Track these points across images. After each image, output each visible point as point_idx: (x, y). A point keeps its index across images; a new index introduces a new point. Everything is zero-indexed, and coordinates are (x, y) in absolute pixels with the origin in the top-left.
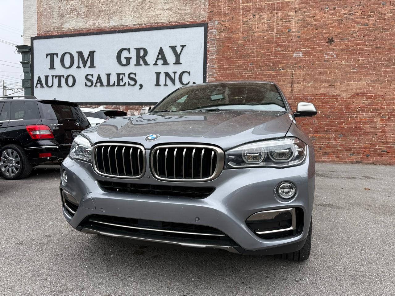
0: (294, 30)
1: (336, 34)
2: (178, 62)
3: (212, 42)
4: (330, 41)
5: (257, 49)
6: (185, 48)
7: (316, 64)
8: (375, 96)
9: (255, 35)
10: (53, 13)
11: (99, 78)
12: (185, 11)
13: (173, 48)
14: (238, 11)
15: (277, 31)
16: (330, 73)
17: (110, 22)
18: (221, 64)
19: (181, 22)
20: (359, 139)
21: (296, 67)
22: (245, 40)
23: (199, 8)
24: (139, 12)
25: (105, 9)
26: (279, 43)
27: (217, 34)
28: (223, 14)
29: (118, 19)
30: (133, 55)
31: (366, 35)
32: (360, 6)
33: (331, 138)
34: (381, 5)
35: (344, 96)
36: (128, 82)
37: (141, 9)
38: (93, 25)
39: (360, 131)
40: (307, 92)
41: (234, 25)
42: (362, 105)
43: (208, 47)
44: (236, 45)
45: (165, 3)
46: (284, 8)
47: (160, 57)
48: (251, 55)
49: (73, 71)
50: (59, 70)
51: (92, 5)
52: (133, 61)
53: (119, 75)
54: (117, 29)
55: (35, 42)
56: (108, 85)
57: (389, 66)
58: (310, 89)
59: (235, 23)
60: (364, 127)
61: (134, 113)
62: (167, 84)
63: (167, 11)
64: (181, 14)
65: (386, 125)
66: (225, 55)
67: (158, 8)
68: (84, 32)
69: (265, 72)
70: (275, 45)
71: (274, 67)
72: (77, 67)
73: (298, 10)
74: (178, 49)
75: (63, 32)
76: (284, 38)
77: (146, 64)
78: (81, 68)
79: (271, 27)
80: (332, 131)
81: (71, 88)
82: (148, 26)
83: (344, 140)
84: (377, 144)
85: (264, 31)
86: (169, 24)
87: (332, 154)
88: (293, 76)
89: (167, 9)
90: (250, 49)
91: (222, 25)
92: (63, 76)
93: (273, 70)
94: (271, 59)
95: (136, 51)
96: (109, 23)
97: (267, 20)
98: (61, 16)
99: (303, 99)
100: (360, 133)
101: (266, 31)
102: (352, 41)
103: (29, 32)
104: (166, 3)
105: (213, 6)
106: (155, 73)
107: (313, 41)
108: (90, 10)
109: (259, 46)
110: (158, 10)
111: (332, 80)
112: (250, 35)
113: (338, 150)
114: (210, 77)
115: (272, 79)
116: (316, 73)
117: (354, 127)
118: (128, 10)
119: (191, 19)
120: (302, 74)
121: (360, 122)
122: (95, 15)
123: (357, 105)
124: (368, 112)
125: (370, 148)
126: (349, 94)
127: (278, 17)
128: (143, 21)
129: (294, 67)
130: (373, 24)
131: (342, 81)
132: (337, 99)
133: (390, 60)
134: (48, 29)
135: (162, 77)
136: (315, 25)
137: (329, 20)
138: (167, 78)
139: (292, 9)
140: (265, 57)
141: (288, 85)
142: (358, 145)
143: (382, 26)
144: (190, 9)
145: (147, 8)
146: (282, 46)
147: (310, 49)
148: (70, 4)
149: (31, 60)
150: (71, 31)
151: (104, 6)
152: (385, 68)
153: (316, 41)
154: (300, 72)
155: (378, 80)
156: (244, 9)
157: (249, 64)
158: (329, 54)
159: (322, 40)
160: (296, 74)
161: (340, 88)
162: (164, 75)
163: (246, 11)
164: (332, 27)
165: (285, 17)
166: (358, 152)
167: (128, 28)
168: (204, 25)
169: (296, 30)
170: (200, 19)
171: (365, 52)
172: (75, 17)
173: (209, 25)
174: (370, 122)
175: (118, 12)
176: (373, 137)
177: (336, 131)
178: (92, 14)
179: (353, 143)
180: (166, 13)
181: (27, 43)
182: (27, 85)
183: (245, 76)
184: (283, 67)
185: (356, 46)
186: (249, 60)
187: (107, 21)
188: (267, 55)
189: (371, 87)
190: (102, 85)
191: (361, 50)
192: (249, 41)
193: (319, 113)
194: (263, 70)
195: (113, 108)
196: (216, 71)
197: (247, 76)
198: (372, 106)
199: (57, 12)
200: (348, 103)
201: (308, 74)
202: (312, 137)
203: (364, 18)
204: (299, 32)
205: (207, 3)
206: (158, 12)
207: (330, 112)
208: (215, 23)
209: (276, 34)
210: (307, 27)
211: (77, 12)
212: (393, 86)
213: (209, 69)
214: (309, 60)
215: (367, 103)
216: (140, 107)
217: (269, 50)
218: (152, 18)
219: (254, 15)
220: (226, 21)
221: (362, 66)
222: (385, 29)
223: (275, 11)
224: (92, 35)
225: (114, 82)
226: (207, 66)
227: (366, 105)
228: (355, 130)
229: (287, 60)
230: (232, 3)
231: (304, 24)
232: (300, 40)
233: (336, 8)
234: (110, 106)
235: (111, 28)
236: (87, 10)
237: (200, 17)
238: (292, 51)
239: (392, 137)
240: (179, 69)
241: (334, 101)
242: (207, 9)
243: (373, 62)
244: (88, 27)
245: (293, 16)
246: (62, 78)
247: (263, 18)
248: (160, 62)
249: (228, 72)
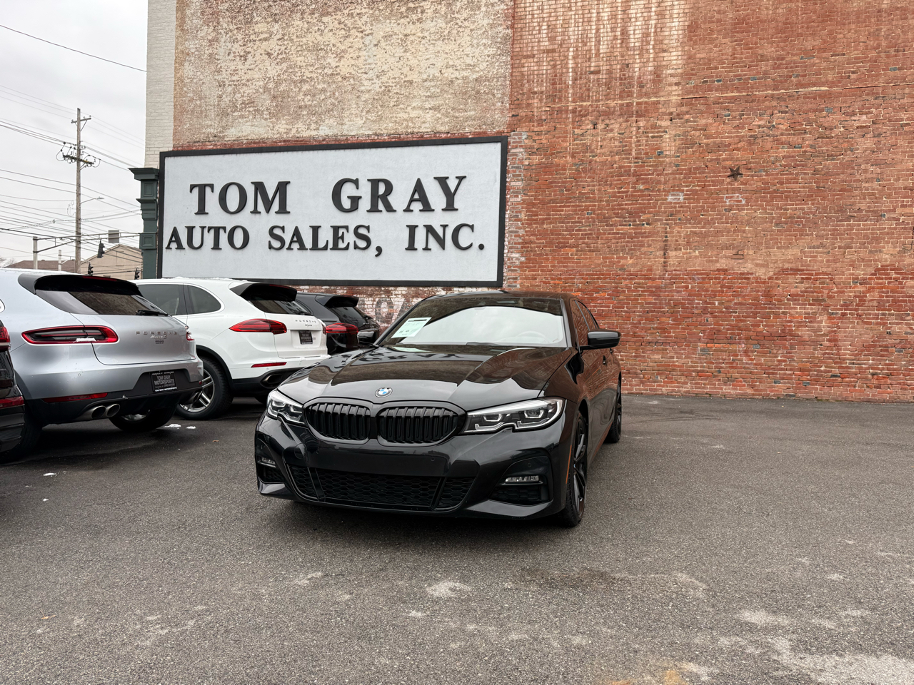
0: (668, 153)
1: (744, 162)
2: (450, 207)
3: (515, 172)
4: (735, 174)
5: (600, 185)
6: (464, 181)
7: (710, 215)
8: (817, 274)
9: (596, 161)
10: (208, 108)
11: (297, 233)
12: (466, 113)
13: (442, 181)
14: (564, 116)
15: (638, 154)
16: (735, 231)
17: (320, 128)
18: (532, 212)
19: (457, 133)
20: (789, 353)
21: (672, 220)
22: (577, 170)
23: (492, 107)
24: (378, 112)
25: (310, 103)
26: (641, 175)
27: (525, 157)
28: (537, 121)
29: (336, 123)
30: (365, 192)
31: (798, 165)
32: (786, 112)
33: (739, 350)
34: (824, 113)
35: (760, 274)
36: (355, 242)
37: (381, 106)
38: (287, 133)
39: (792, 339)
40: (694, 266)
41: (557, 140)
42: (793, 290)
43: (507, 180)
44: (560, 178)
45: (426, 97)
46: (649, 113)
47: (416, 196)
48: (589, 198)
49: (244, 219)
50: (216, 216)
51: (285, 95)
52: (365, 204)
53: (336, 229)
54: (333, 143)
55: (168, 161)
56: (315, 247)
57: (841, 221)
58: (698, 261)
59: (560, 137)
60: (798, 330)
61: (363, 301)
62: (429, 247)
63: (431, 111)
64: (457, 117)
65: (839, 327)
66: (539, 195)
67: (414, 104)
68: (268, 145)
69: (614, 228)
70: (634, 179)
71: (632, 219)
72: (251, 212)
73: (676, 117)
74: (452, 184)
75: (225, 144)
76: (650, 166)
77: (389, 209)
78: (260, 213)
79: (626, 146)
80: (740, 339)
81: (240, 251)
82: (394, 138)
83: (763, 354)
84: (822, 362)
85: (612, 154)
86: (435, 136)
87: (741, 382)
88: (666, 237)
89: (430, 109)
90: (588, 185)
91: (535, 141)
92: (224, 228)
93: (630, 225)
94: (626, 204)
95: (370, 184)
96: (318, 129)
97: (619, 134)
98: (223, 114)
99: (686, 279)
100: (791, 343)
101: (617, 153)
102: (773, 175)
103: (156, 143)
104: (429, 97)
105: (518, 104)
106: (407, 226)
107: (704, 173)
108: (281, 105)
109: (604, 180)
110: (414, 108)
111: (739, 244)
112: (587, 161)
113: (751, 373)
114: (511, 236)
115: (628, 242)
116: (709, 232)
117: (782, 330)
118: (355, 106)
119: (476, 129)
120: (684, 233)
121: (791, 322)
122: (289, 115)
123: (786, 291)
124: (805, 304)
125: (810, 371)
126: (770, 270)
127: (639, 128)
128: (385, 129)
129: (669, 220)
130: (811, 146)
131: (757, 247)
132: (748, 279)
133: (841, 210)
134: (196, 137)
135: (420, 234)
136: (707, 145)
137: (731, 137)
138: (430, 236)
139: (664, 114)
140: (614, 201)
141: (658, 254)
142: (789, 365)
143: (827, 150)
144: (475, 110)
145: (392, 104)
146: (646, 182)
147: (697, 188)
148: (242, 91)
149: (158, 196)
150: (242, 142)
151: (309, 97)
152: (833, 225)
153: (709, 173)
154: (679, 230)
155: (822, 245)
156: (576, 112)
157: (586, 212)
158: (733, 198)
159: (720, 172)
160: (673, 232)
161: (753, 260)
162: (424, 231)
163: (580, 115)
164: (738, 149)
165: (652, 129)
166: (789, 378)
167: (354, 140)
168: (501, 139)
169: (673, 152)
170: (494, 128)
171: (798, 196)
172: (251, 117)
173: (511, 140)
174: (809, 322)
175: (337, 109)
176: (814, 349)
177: (748, 338)
178: (285, 112)
179: (779, 361)
180: (429, 116)
181: (151, 163)
182: (150, 245)
183: (578, 234)
184: (648, 220)
185: (782, 183)
186: (586, 206)
187: (313, 126)
188: (619, 197)
189: (809, 259)
190: (302, 247)
191: (790, 192)
192: (584, 170)
193: (717, 304)
194: (612, 225)
195: (323, 291)
196: (522, 224)
197: (582, 234)
198: (813, 292)
199: (214, 105)
200: (768, 287)
201: (695, 233)
202: (704, 349)
203: (794, 135)
204: (678, 157)
205: (506, 99)
206: (414, 112)
207: (736, 304)
208: (521, 137)
209: (636, 158)
210: (692, 148)
211: (254, 107)
212: (848, 257)
213: (509, 221)
214: (697, 207)
215: (803, 286)
216: (376, 290)
217: (622, 188)
218: (402, 124)
219: (595, 125)
220: (542, 134)
221: (791, 220)
222: (832, 155)
223: (632, 117)
224: (283, 151)
225: (327, 241)
226: (507, 216)
227: (801, 292)
228: (782, 337)
229: (655, 207)
230: (554, 101)
231: (687, 142)
232: (679, 171)
233: (743, 115)
234: (318, 287)
235: (321, 139)
236: (274, 104)
237: (493, 124)
238: (664, 191)
239: (848, 349)
240: (453, 220)
241: (743, 283)
242: (507, 110)
243: (811, 212)
244: (275, 136)
245: (667, 127)
246: (222, 231)
247: (612, 130)
248: (417, 206)
249: (545, 226)
